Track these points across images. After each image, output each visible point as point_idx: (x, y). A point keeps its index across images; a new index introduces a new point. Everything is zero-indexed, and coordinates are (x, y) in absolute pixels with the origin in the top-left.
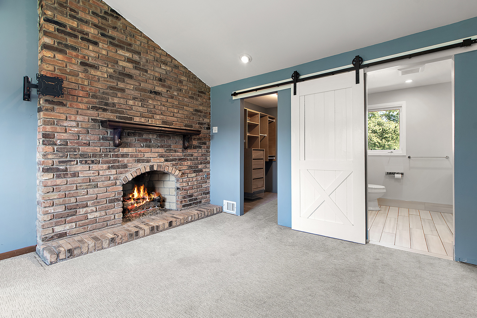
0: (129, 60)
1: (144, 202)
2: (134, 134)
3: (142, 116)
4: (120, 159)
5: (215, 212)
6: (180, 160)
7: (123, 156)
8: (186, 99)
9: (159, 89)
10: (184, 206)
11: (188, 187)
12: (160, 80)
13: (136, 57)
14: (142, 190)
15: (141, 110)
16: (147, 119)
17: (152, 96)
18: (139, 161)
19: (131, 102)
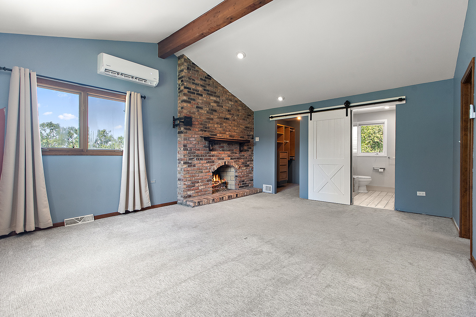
0: (215, 102)
1: (219, 183)
2: (217, 144)
3: (220, 133)
4: (211, 158)
5: (258, 192)
6: (238, 158)
7: (213, 156)
8: (241, 121)
9: (228, 116)
10: (240, 187)
11: (242, 176)
12: (229, 111)
13: (218, 100)
14: (217, 177)
15: (220, 129)
16: (223, 135)
17: (225, 121)
18: (219, 159)
19: (216, 126)
